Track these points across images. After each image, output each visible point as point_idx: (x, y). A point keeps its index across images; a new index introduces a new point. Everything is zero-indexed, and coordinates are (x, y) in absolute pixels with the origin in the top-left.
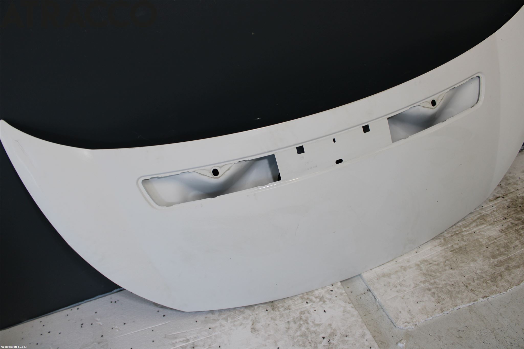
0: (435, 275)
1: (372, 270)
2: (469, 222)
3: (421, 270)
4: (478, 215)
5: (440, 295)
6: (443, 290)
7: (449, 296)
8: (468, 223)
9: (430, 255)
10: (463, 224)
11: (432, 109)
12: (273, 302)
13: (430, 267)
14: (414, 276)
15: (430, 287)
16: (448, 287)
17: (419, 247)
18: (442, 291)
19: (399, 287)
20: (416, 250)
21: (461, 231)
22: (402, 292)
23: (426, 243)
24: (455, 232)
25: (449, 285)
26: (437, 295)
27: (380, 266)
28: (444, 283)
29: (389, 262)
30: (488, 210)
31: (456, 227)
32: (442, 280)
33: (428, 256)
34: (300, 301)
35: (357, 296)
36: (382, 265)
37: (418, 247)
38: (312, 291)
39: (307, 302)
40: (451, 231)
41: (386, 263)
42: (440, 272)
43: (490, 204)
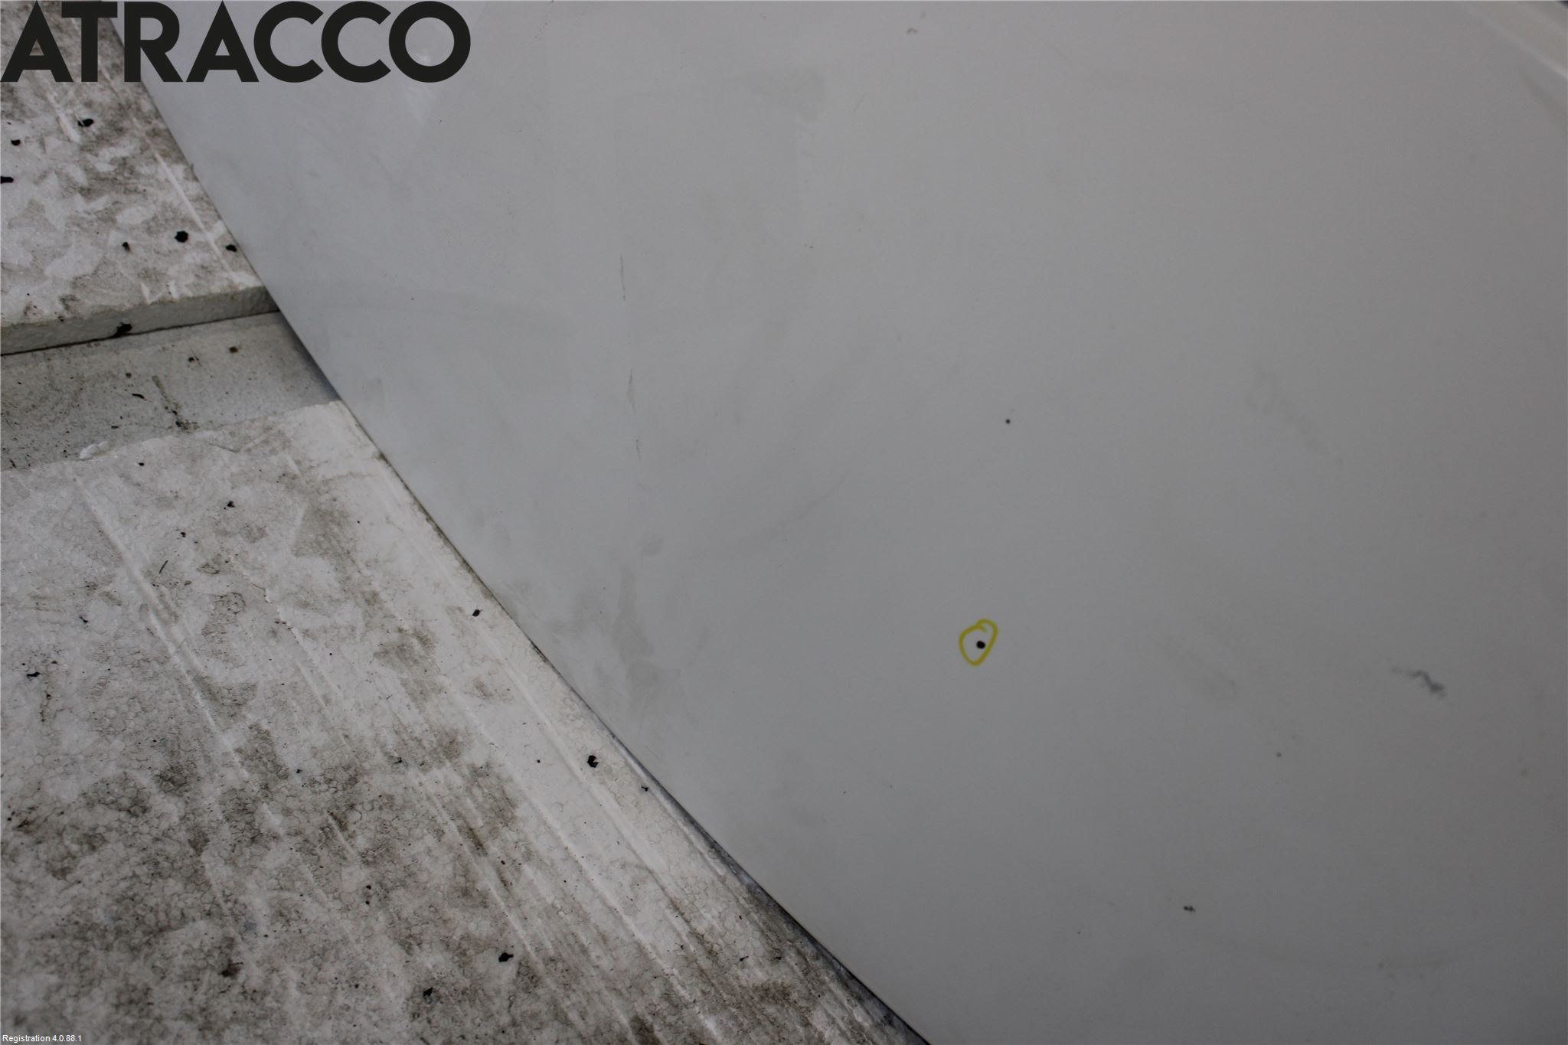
0: (340, 855)
3: (398, 763)
5: (114, 849)
6: (174, 885)
7: (100, 916)
9: (576, 852)
13: (439, 833)
14: (327, 701)
15: (210, 796)
16: (203, 932)
17: (654, 779)
18: (157, 874)
19: (207, 586)
20: (610, 757)
22: (161, 596)
23: (701, 845)
25: (230, 943)
26: (109, 829)
28: (258, 903)
29: (539, 652)
32: (286, 895)
33: (562, 835)
35: (158, 384)
37: (648, 782)
38: (175, 153)
39: (86, 125)
42: (376, 894)
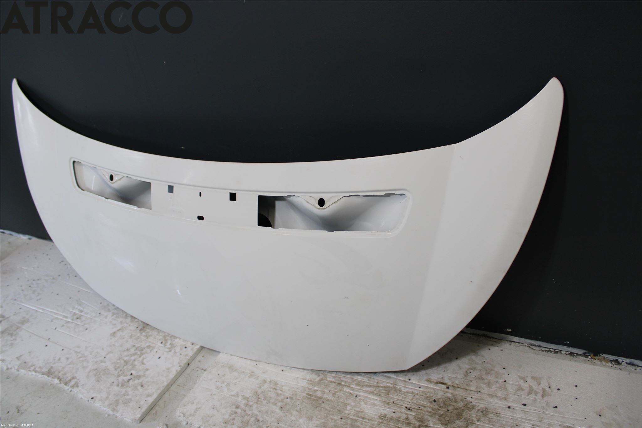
0: (261, 401)
1: (232, 356)
2: (371, 383)
3: (260, 387)
4: (391, 384)
5: (237, 418)
6: (246, 417)
7: (241, 425)
8: (367, 383)
9: (287, 382)
10: (362, 380)
11: (318, 209)
12: (148, 325)
13: (270, 391)
14: (247, 387)
15: (242, 406)
16: (252, 419)
17: (291, 367)
18: (243, 417)
19: (224, 385)
20: (284, 368)
21: (349, 385)
22: (220, 390)
23: (302, 370)
24: (342, 381)
25: (256, 418)
26: (234, 417)
27: (241, 357)
28: (256, 412)
29: (252, 360)
30: (409, 387)
31: (351, 378)
32: (258, 409)
33: (285, 381)
34: (161, 337)
35: (198, 367)
36: (244, 359)
38: (176, 337)
39: (162, 342)
40: (340, 378)
41: (249, 359)
42: (268, 402)
43: (421, 383)
